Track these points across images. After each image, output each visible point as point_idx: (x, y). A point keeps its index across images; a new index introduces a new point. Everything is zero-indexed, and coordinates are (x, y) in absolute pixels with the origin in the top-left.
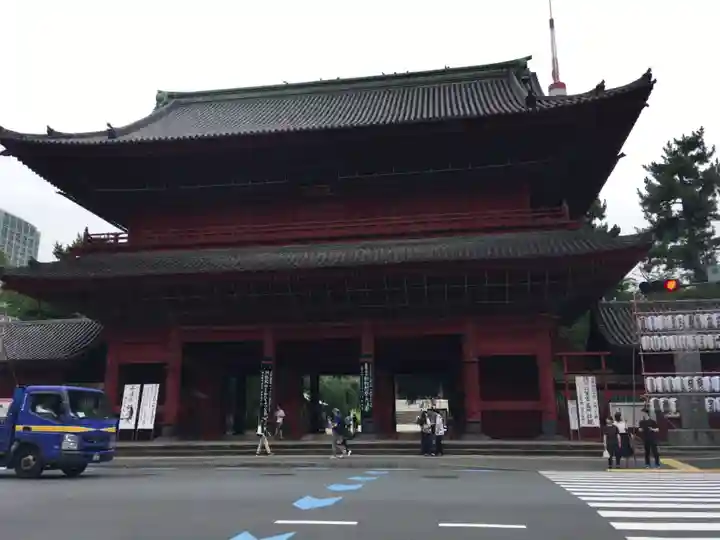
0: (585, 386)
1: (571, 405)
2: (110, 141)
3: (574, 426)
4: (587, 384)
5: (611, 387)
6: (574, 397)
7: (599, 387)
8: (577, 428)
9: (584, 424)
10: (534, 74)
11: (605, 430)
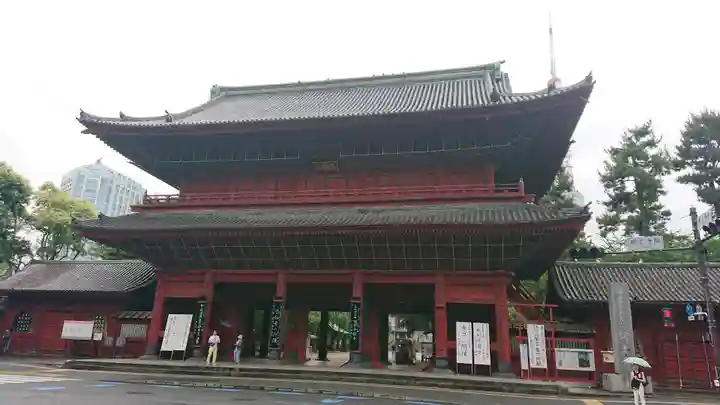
0: (536, 332)
1: (522, 348)
2: (168, 124)
3: (524, 366)
4: (537, 331)
5: (557, 334)
6: (525, 342)
7: (547, 334)
8: (527, 368)
9: (533, 365)
10: (506, 75)
11: (552, 371)
